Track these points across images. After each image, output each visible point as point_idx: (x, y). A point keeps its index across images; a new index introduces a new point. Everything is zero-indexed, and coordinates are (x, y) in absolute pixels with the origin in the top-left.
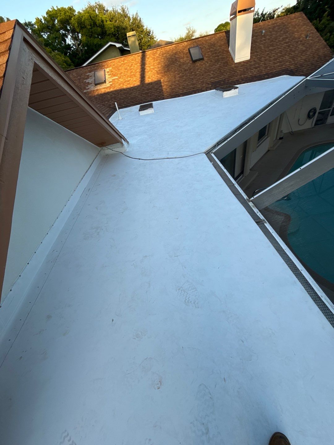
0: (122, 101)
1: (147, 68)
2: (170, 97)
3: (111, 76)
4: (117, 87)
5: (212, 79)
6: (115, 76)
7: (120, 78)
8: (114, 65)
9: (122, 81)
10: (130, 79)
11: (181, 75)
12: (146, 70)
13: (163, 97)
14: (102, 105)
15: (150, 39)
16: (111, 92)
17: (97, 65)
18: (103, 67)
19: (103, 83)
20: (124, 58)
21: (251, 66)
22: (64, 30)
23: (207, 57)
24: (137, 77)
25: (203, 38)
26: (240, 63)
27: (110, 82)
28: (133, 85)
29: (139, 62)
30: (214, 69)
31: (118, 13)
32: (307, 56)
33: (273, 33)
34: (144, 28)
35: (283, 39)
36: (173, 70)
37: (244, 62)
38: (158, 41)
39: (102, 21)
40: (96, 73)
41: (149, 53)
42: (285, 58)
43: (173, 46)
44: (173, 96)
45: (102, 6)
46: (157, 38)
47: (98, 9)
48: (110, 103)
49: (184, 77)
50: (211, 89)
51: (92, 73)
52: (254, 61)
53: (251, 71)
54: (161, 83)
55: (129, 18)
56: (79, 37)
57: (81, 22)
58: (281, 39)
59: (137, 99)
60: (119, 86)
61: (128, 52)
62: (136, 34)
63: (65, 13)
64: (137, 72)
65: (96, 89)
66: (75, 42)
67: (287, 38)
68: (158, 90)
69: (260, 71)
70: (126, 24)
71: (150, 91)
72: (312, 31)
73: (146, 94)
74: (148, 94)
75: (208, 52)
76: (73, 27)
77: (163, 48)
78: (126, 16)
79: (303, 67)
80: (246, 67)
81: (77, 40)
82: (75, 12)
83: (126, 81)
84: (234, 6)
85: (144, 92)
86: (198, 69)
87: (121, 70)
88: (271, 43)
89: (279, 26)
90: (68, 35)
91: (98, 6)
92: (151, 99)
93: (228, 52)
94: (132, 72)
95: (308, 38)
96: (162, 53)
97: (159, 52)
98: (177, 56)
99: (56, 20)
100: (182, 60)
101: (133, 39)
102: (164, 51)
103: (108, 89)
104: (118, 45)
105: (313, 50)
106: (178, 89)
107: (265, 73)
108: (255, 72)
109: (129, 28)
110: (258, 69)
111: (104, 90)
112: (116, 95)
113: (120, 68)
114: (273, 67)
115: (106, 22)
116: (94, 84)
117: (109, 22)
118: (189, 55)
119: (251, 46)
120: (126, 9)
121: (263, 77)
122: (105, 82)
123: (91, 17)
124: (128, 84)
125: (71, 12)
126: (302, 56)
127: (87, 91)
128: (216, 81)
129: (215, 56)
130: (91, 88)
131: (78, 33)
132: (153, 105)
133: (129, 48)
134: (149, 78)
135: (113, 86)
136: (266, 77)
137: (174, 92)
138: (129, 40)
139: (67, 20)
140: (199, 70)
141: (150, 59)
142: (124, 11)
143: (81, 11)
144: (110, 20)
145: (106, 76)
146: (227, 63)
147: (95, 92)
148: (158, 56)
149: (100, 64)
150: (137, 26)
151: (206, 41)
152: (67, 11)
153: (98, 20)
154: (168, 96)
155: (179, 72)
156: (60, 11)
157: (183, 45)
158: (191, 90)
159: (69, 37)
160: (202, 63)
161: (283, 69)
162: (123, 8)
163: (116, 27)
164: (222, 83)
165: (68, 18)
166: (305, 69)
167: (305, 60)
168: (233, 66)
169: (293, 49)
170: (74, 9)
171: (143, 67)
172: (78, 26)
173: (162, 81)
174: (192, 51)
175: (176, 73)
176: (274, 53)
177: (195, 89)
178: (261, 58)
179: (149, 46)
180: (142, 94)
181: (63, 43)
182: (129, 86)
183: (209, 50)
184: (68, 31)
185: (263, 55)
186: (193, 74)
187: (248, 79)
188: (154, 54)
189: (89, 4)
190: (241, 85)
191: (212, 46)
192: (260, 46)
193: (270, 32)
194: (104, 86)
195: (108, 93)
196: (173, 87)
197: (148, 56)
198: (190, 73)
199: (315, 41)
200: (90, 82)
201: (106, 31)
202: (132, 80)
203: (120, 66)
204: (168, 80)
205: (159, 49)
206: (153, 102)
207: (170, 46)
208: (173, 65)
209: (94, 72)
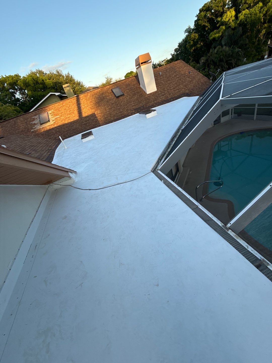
0: (66, 133)
1: (82, 106)
2: (105, 124)
3: (53, 116)
4: (60, 123)
5: (134, 107)
6: (57, 115)
7: (61, 116)
8: (55, 108)
9: (63, 118)
10: (70, 116)
11: (109, 107)
12: (82, 108)
13: (99, 125)
14: (49, 138)
15: (81, 87)
16: (55, 127)
17: (40, 110)
18: (46, 111)
19: (47, 122)
20: (62, 102)
21: (159, 94)
22: (13, 90)
23: (126, 93)
24: (75, 114)
25: (120, 82)
26: (151, 94)
27: (53, 121)
28: (73, 120)
29: (75, 103)
30: (134, 100)
31: (54, 74)
32: (194, 83)
33: (167, 73)
34: (75, 81)
35: (175, 76)
36: (103, 105)
37: (153, 93)
38: (87, 87)
39: (43, 80)
40: (40, 115)
41: (81, 96)
42: (181, 86)
43: (99, 89)
44: (107, 123)
45: (42, 71)
46: (86, 86)
47: (38, 73)
48: (56, 136)
49: (113, 108)
50: (135, 114)
51: (37, 116)
52: (160, 91)
53: (160, 97)
54: (95, 115)
55: (63, 76)
56: (25, 92)
57: (26, 83)
58: (173, 76)
59: (79, 129)
60: (62, 122)
61: (66, 97)
62: (69, 85)
63: (12, 79)
64: (74, 110)
65: (42, 127)
66: (23, 96)
67: (177, 75)
68: (94, 121)
69: (167, 97)
70: (61, 80)
71: (88, 122)
72: (191, 70)
73: (85, 124)
74: (87, 124)
75: (127, 90)
76: (20, 86)
77: (92, 92)
78: (60, 75)
79: (194, 90)
80: (155, 96)
81: (25, 95)
82: (21, 77)
83: (66, 118)
84: (137, 60)
85: (83, 123)
86: (121, 102)
87: (61, 111)
88: (168, 79)
89: (170, 69)
90: (17, 92)
91: (38, 72)
92: (90, 128)
93: (140, 88)
94: (71, 111)
95: (190, 74)
96: (92, 95)
97: (89, 95)
98: (103, 95)
99: (6, 84)
100: (108, 97)
101: (68, 88)
102: (93, 93)
103: (52, 125)
104: (57, 94)
105: (197, 80)
106: (110, 118)
107: (170, 98)
108: (163, 98)
109: (64, 82)
110: (165, 96)
111: (49, 127)
112: (60, 129)
113: (60, 109)
114: (174, 93)
115: (46, 80)
116: (40, 124)
117: (48, 81)
118: (113, 94)
119: (156, 82)
120: (60, 71)
121: (170, 101)
122: (49, 121)
123: (33, 79)
124: (69, 120)
125: (17, 78)
126: (191, 84)
127: (34, 130)
128: (137, 107)
129: (132, 92)
130: (38, 127)
131: (25, 90)
132: (93, 132)
133: (66, 94)
134: (85, 113)
135: (56, 123)
136: (172, 100)
137: (107, 120)
138: (65, 90)
139: (14, 83)
140: (123, 102)
141: (83, 100)
142: (59, 72)
143: (25, 76)
144: (49, 79)
145: (49, 116)
146: (141, 95)
147: (41, 130)
148: (89, 97)
149: (43, 109)
150: (70, 80)
151: (123, 83)
152: (14, 77)
153: (40, 80)
154: (103, 123)
155: (108, 106)
156: (8, 78)
157: (107, 88)
158: (120, 117)
159: (18, 93)
160: (124, 98)
161: (182, 93)
162: (57, 71)
163: (54, 83)
164: (142, 108)
165: (15, 81)
166: (196, 92)
167: (194, 86)
168: (146, 96)
169: (184, 81)
170: (20, 75)
171: (79, 106)
172: (24, 86)
173: (96, 113)
174: (114, 91)
175: (106, 106)
176: (172, 84)
177: (123, 115)
178: (164, 89)
179: (81, 91)
180: (82, 125)
181: (13, 98)
182: (70, 121)
183: (126, 89)
184: (16, 90)
185: (165, 87)
186: (119, 105)
187: (160, 103)
188: (86, 96)
189: (31, 71)
190: (156, 107)
191: (128, 86)
192: (161, 82)
193: (165, 73)
194: (48, 124)
195: (53, 129)
196: (106, 116)
197: (81, 99)
198: (116, 105)
199: (196, 75)
200: (36, 123)
201: (46, 86)
202: (71, 116)
203: (60, 108)
204: (100, 112)
205: (89, 93)
206: (93, 130)
207: (97, 90)
208: (102, 102)
209: (38, 116)
